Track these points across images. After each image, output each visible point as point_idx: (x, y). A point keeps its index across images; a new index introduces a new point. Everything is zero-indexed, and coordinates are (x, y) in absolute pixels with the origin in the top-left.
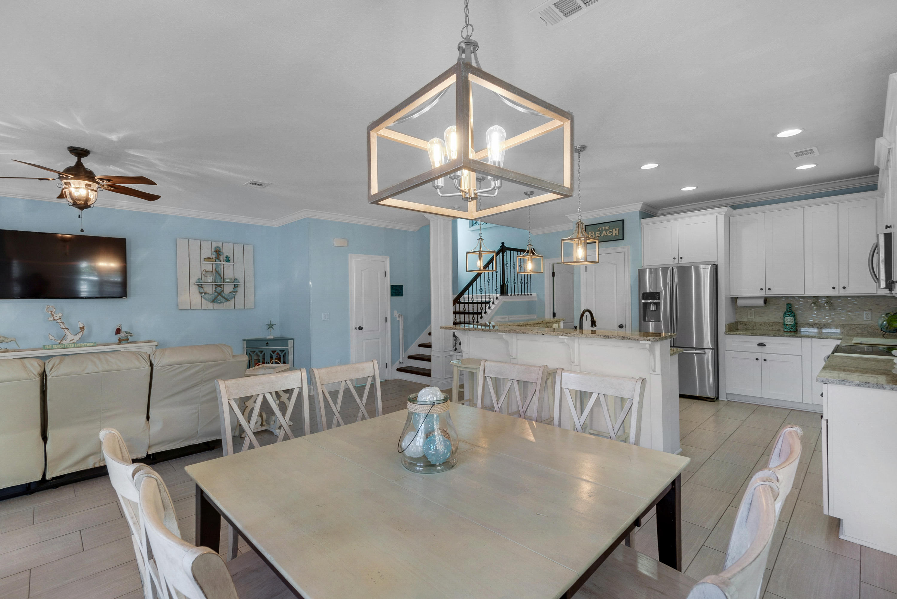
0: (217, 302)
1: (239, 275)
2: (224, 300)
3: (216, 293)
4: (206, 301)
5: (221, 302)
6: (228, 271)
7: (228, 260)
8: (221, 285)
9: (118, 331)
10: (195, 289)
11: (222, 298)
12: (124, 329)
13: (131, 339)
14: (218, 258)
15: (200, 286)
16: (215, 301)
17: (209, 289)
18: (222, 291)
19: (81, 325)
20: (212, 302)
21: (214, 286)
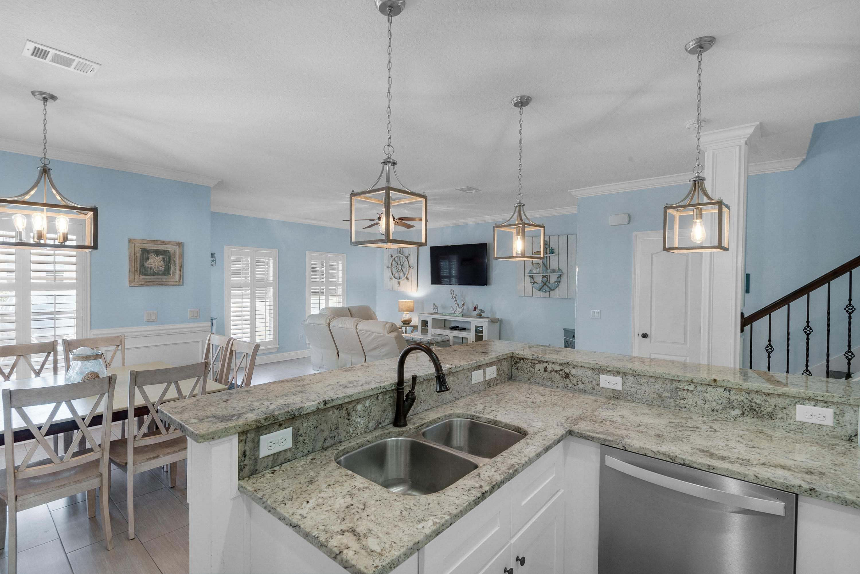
0: (543, 291)
1: (563, 266)
2: (548, 290)
3: (542, 283)
4: (536, 290)
5: (546, 292)
6: (553, 263)
7: (552, 252)
8: (547, 275)
9: (475, 309)
10: (528, 279)
11: (546, 288)
12: (479, 308)
13: (483, 315)
14: (545, 251)
15: (532, 277)
16: (542, 289)
17: (538, 279)
18: (548, 280)
19: (463, 303)
20: (539, 290)
21: (542, 277)
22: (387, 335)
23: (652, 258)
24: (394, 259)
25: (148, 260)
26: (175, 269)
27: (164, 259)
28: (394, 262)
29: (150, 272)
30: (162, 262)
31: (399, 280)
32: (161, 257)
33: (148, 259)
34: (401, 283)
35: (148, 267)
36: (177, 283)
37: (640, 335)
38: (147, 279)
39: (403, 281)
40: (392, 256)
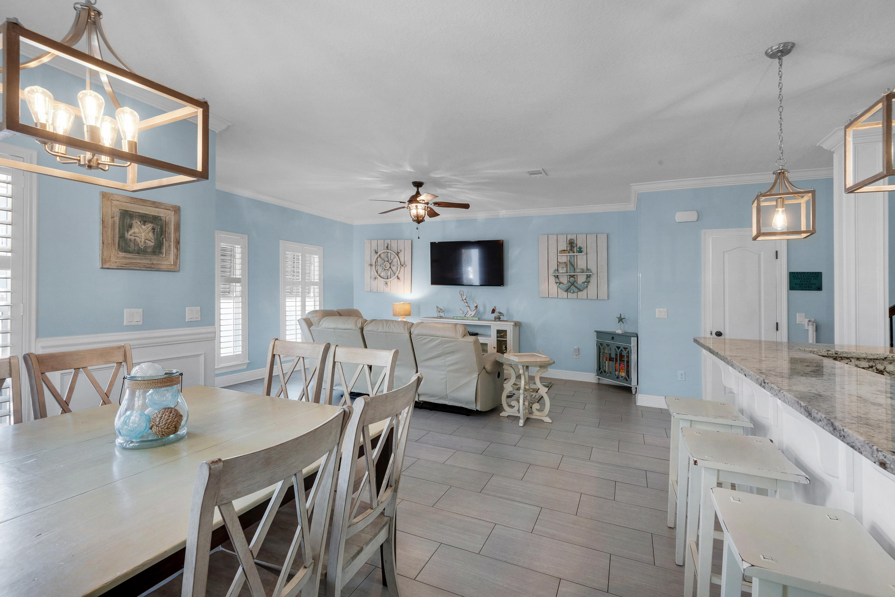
0: (570, 292)
1: (592, 266)
2: (576, 290)
3: (570, 283)
4: (561, 290)
5: (574, 292)
6: (581, 262)
7: (580, 251)
8: (575, 275)
9: (493, 311)
10: (552, 280)
11: (574, 288)
12: (497, 310)
13: (504, 318)
14: (572, 249)
15: (557, 277)
16: (569, 290)
17: (564, 280)
18: (575, 281)
19: (475, 305)
20: (566, 291)
21: (569, 277)
22: (461, 339)
23: (724, 255)
24: (380, 255)
25: (131, 228)
26: (170, 246)
27: (153, 229)
28: (379, 259)
29: (133, 248)
30: (151, 234)
31: (387, 280)
32: (150, 226)
33: (131, 226)
34: (389, 284)
35: (130, 240)
36: (173, 267)
37: (714, 334)
38: (129, 258)
39: (394, 280)
40: (376, 253)
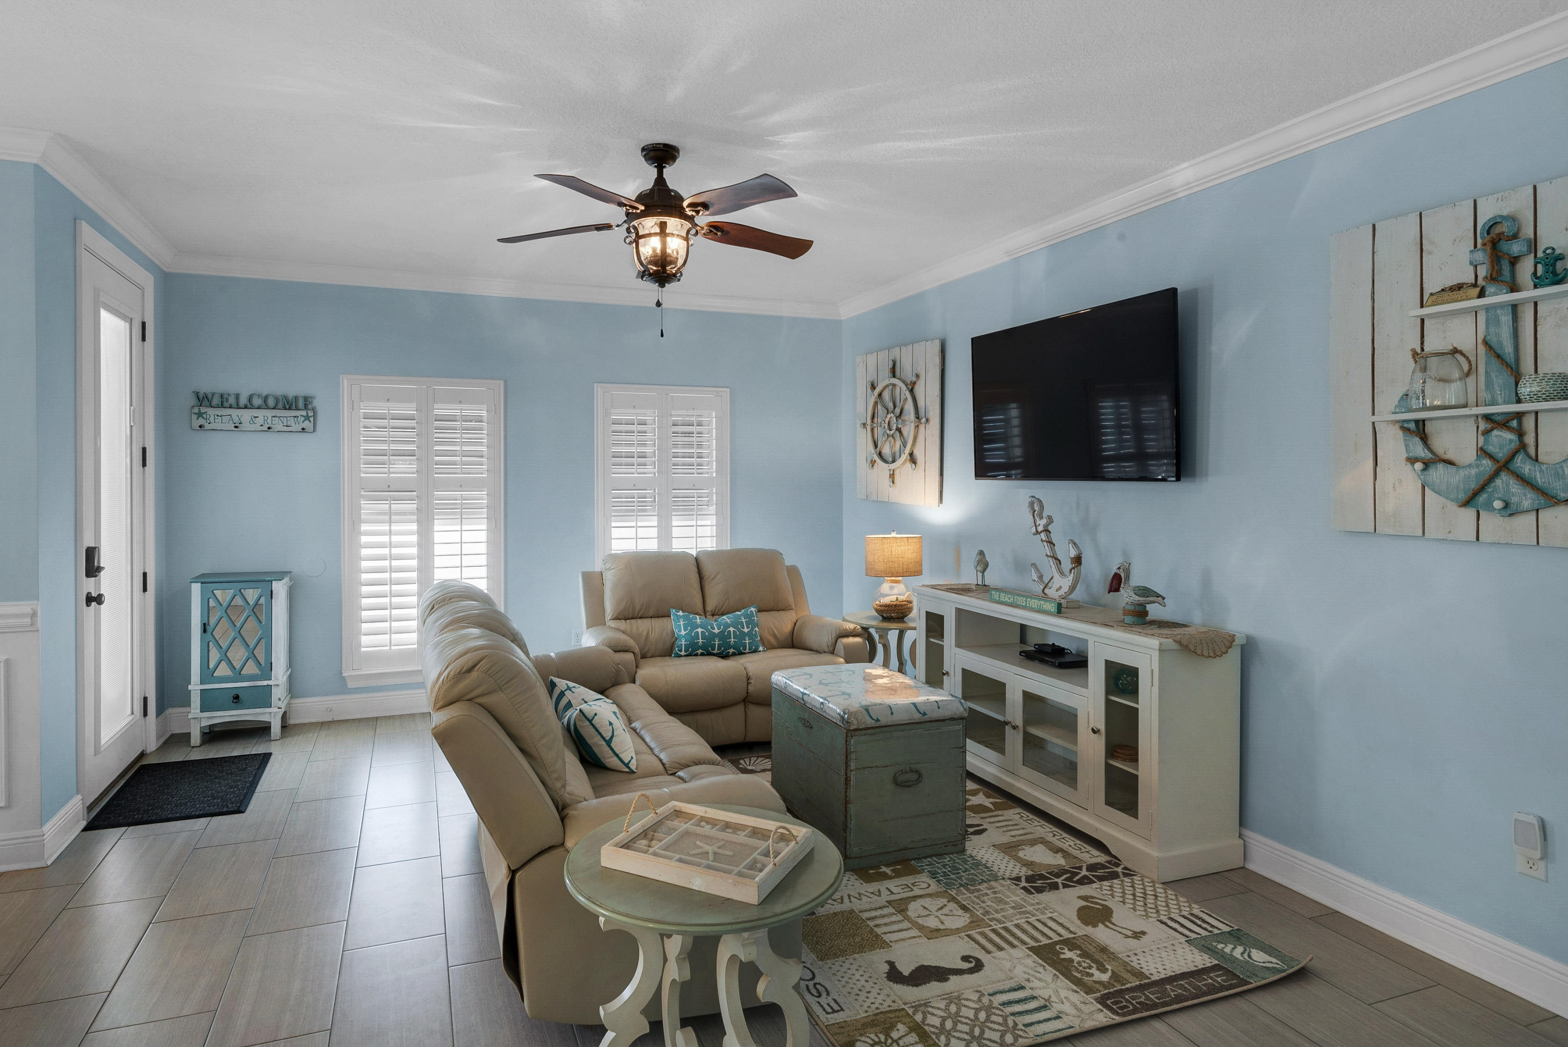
0: (1489, 507)
2: (1527, 499)
3: (1487, 463)
4: (1443, 500)
5: (1509, 509)
6: (1555, 336)
7: (1557, 273)
8: (1519, 416)
10: (1394, 446)
11: (1515, 488)
12: (1137, 579)
13: (1155, 611)
14: (1502, 275)
15: (1419, 430)
16: (1482, 498)
17: (1459, 441)
18: (1523, 447)
19: (1073, 553)
20: (1468, 502)
21: (1483, 425)
24: (880, 395)
28: (879, 406)
31: (893, 466)
34: (896, 478)
39: (902, 466)
40: (873, 387)
